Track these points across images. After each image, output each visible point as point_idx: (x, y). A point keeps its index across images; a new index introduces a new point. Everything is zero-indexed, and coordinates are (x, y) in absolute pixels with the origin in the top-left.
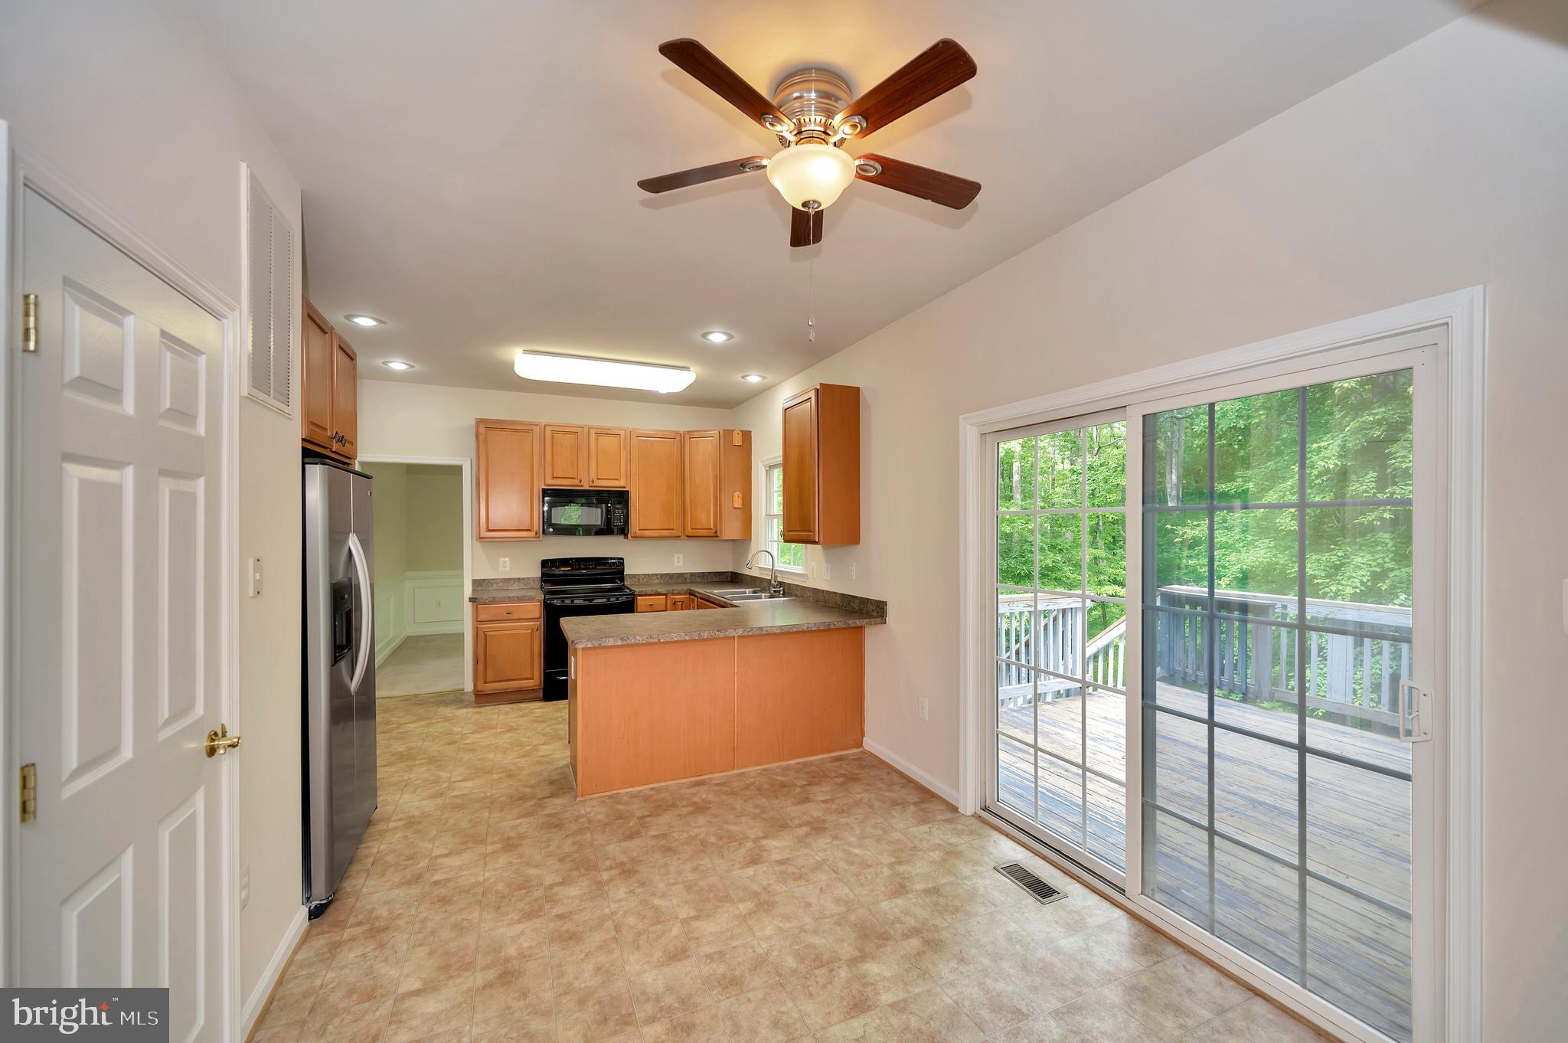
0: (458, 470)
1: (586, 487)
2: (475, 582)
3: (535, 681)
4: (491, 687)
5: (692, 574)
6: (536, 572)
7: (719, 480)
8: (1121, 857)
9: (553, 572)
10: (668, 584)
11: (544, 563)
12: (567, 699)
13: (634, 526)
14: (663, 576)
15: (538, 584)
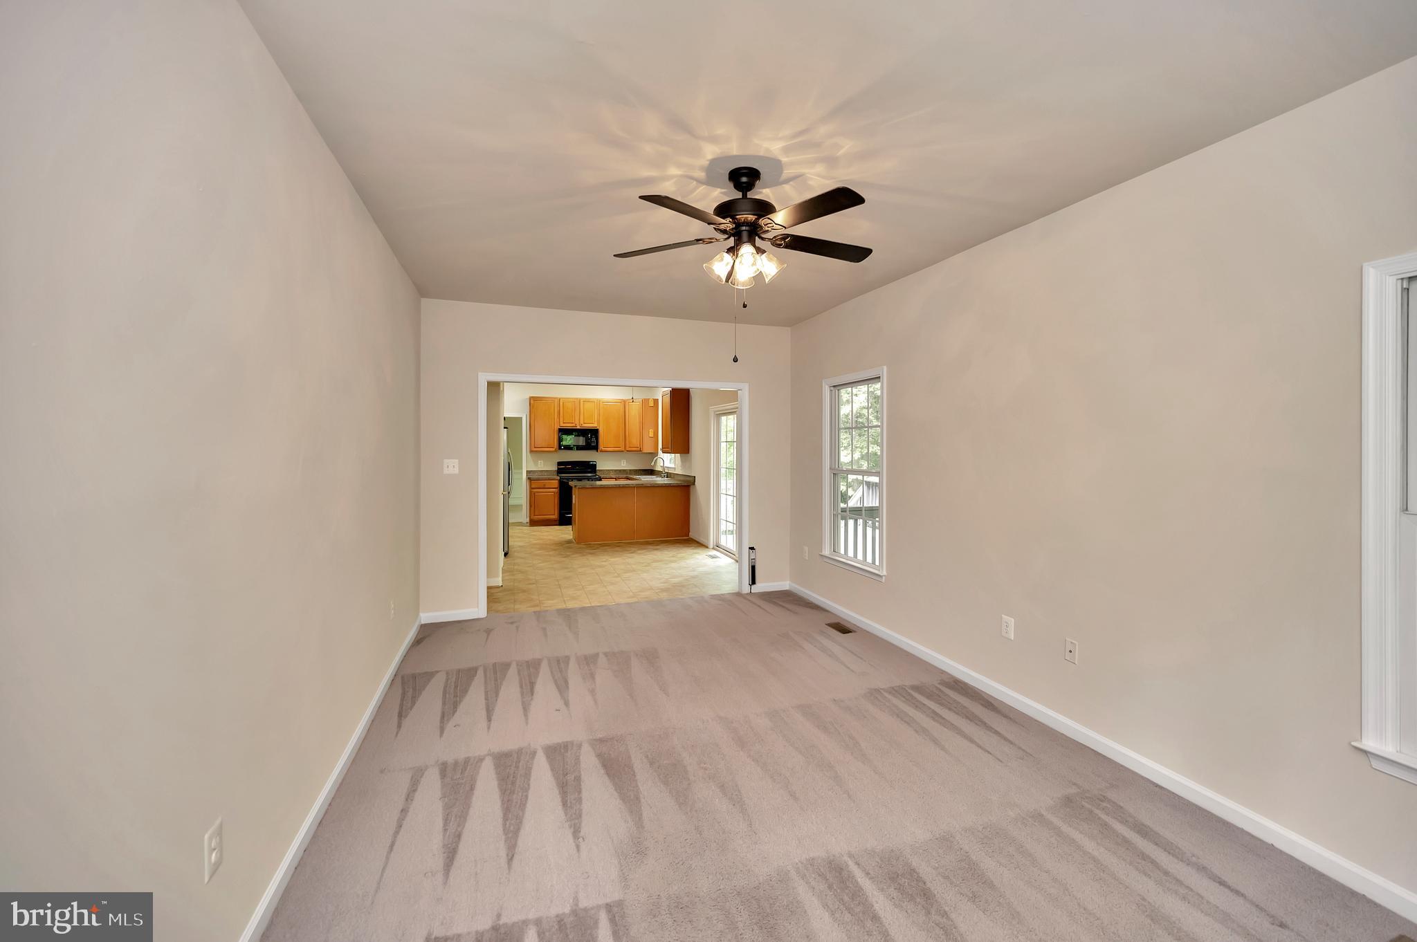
0: (520, 419)
1: (578, 427)
2: (528, 472)
3: (555, 516)
4: (536, 518)
5: (630, 470)
6: (555, 468)
7: (642, 424)
8: (735, 550)
9: (563, 467)
10: (618, 474)
11: (559, 464)
12: (571, 525)
13: (601, 447)
14: (616, 470)
15: (556, 473)
